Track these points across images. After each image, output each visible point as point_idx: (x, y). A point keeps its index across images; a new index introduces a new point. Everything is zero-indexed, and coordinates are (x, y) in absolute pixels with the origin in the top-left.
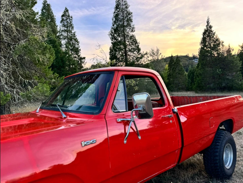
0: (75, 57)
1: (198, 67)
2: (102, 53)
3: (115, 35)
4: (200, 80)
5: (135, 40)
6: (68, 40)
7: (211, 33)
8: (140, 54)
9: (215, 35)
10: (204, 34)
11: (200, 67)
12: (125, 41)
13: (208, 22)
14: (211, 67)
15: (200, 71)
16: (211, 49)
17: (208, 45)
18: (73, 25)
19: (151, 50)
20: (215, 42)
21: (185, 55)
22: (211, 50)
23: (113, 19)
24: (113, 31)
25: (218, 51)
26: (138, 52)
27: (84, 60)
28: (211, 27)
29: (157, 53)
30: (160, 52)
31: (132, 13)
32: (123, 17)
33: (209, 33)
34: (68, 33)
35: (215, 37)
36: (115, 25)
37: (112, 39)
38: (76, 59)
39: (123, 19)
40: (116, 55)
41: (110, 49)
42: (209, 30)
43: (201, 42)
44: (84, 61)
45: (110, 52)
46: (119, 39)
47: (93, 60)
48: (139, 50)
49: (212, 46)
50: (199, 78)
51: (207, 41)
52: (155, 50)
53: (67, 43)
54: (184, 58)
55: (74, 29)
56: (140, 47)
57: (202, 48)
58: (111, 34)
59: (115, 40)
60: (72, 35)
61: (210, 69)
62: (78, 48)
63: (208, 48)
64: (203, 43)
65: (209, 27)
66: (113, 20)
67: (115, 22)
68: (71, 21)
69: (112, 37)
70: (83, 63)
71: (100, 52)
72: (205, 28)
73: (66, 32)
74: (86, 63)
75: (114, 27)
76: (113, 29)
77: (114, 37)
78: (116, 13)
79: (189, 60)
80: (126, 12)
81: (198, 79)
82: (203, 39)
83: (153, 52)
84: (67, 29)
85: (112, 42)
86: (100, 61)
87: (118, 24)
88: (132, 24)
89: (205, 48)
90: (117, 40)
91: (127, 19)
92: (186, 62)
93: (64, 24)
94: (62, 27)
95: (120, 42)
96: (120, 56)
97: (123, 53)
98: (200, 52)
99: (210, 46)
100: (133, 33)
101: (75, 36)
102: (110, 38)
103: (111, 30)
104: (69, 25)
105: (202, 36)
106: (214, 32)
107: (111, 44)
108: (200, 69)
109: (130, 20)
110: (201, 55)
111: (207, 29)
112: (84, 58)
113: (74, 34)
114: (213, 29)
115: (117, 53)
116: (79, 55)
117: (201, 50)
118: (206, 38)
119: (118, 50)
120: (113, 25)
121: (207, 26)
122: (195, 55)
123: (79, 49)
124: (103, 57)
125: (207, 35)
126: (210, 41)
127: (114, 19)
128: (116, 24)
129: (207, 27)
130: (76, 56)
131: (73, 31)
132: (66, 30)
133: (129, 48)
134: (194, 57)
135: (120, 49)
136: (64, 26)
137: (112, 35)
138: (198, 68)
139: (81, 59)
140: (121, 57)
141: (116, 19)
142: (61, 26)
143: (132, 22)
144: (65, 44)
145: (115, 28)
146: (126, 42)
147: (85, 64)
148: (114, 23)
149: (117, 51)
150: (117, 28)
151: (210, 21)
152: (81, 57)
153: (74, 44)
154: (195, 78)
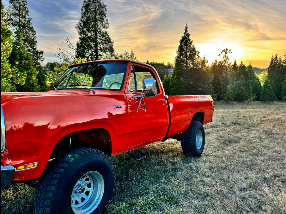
0: (29, 51)
1: (173, 76)
2: (70, 48)
3: (84, 29)
4: (174, 90)
5: (109, 37)
6: (20, 27)
7: (188, 41)
8: (113, 55)
9: (192, 44)
10: (182, 41)
11: (175, 76)
12: (96, 38)
13: (186, 30)
14: (185, 78)
15: (175, 81)
16: (187, 58)
17: (184, 54)
18: (28, 8)
19: (125, 53)
20: (191, 52)
21: (160, 63)
22: (187, 60)
23: (82, 9)
24: (82, 24)
25: (193, 61)
26: (111, 53)
27: (41, 55)
28: (188, 35)
29: (132, 57)
30: (135, 56)
31: (106, 6)
32: (95, 9)
33: (186, 42)
34: (19, 18)
35: (191, 46)
36: (85, 18)
37: (81, 33)
38: (30, 53)
39: (95, 11)
40: (85, 53)
41: (77, 45)
42: (187, 38)
43: (178, 50)
44: (42, 57)
45: (77, 49)
46: (89, 34)
47: (58, 55)
48: (112, 51)
49: (188, 55)
50: (174, 88)
51: (184, 50)
52: (130, 53)
53: (18, 31)
54: (159, 66)
55: (29, 14)
56: (113, 47)
57: (179, 57)
58: (79, 27)
59: (83, 34)
60: (25, 21)
61: (184, 79)
62: (33, 40)
63: (184, 58)
64: (180, 51)
65: (187, 35)
66: (82, 11)
67: (85, 13)
68: (26, 3)
69: (80, 31)
70: (40, 58)
71: (68, 46)
72: (183, 35)
73: (17, 17)
74: (44, 59)
75: (83, 19)
76: (82, 21)
77: (83, 31)
78: (86, 3)
79: (165, 69)
80: (98, 4)
81: (172, 89)
82: (180, 46)
83: (128, 55)
84: (19, 13)
85: (81, 37)
86: (68, 58)
87: (88, 16)
88: (106, 19)
89: (181, 57)
90: (86, 35)
91: (100, 12)
92: (161, 71)
93: (15, 5)
94: (12, 9)
95: (90, 38)
96: (90, 55)
97: (93, 52)
98: (176, 61)
99: (187, 55)
100: (107, 30)
101: (30, 23)
102: (78, 32)
103: (79, 23)
104: (22, 8)
105: (179, 44)
106: (191, 40)
107: (79, 40)
108: (175, 79)
109: (103, 14)
110: (177, 64)
111: (185, 36)
112: (42, 53)
113: (29, 21)
114: (190, 38)
115: (86, 50)
116: (34, 48)
117: (178, 59)
118: (183, 47)
119: (87, 47)
120: (82, 17)
121: (185, 33)
122: (171, 64)
123: (35, 40)
124: (72, 54)
125: (184, 44)
126: (187, 50)
127: (84, 10)
128: (86, 16)
129: (185, 35)
130: (31, 49)
131: (27, 17)
132: (17, 13)
133: (100, 46)
134: (169, 67)
135: (90, 47)
136: (15, 7)
137: (80, 29)
138: (173, 78)
139: (37, 53)
140: (90, 57)
141: (86, 9)
142: (10, 8)
143: (106, 16)
144: (16, 32)
145: (85, 21)
146: (98, 39)
147: (42, 60)
148: (83, 15)
149: (85, 49)
150: (87, 20)
151: (188, 29)
152: (37, 51)
153: (28, 33)
154: (170, 87)
